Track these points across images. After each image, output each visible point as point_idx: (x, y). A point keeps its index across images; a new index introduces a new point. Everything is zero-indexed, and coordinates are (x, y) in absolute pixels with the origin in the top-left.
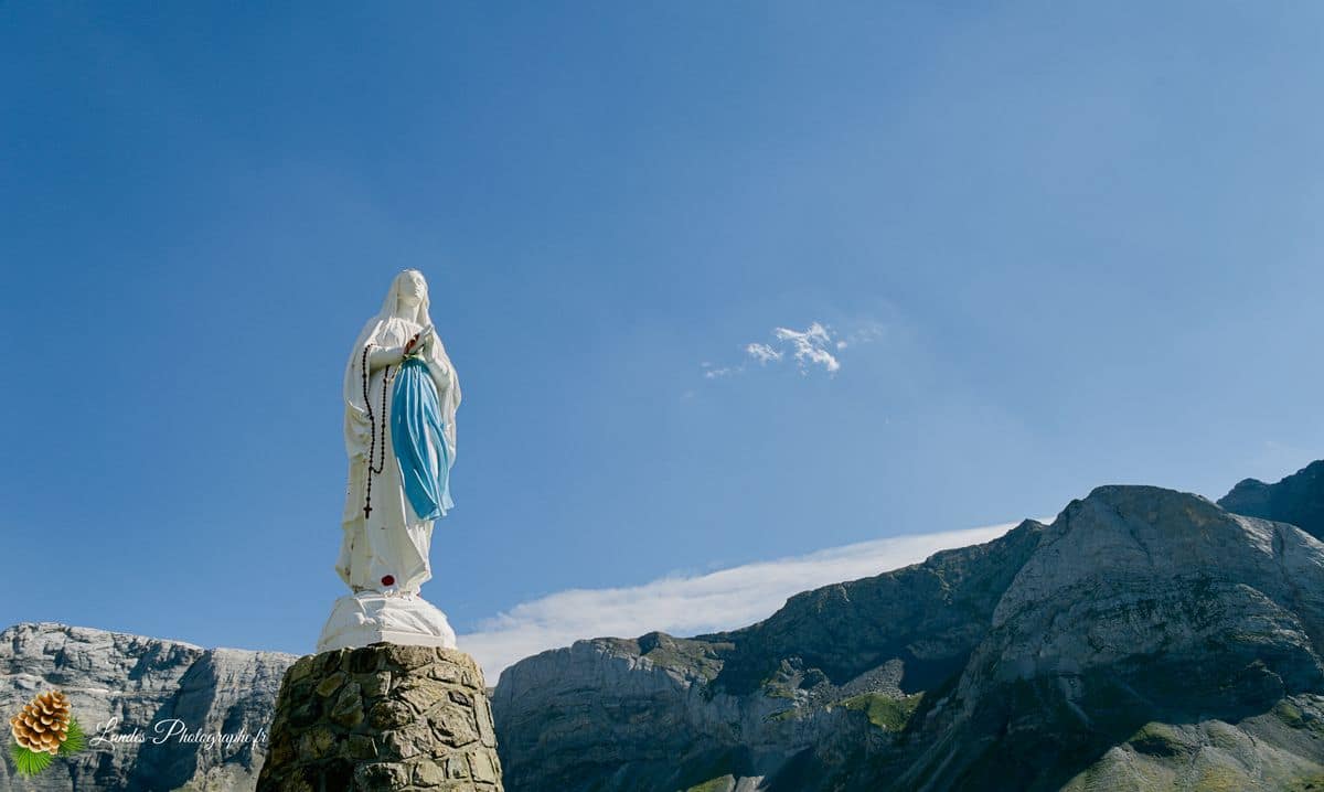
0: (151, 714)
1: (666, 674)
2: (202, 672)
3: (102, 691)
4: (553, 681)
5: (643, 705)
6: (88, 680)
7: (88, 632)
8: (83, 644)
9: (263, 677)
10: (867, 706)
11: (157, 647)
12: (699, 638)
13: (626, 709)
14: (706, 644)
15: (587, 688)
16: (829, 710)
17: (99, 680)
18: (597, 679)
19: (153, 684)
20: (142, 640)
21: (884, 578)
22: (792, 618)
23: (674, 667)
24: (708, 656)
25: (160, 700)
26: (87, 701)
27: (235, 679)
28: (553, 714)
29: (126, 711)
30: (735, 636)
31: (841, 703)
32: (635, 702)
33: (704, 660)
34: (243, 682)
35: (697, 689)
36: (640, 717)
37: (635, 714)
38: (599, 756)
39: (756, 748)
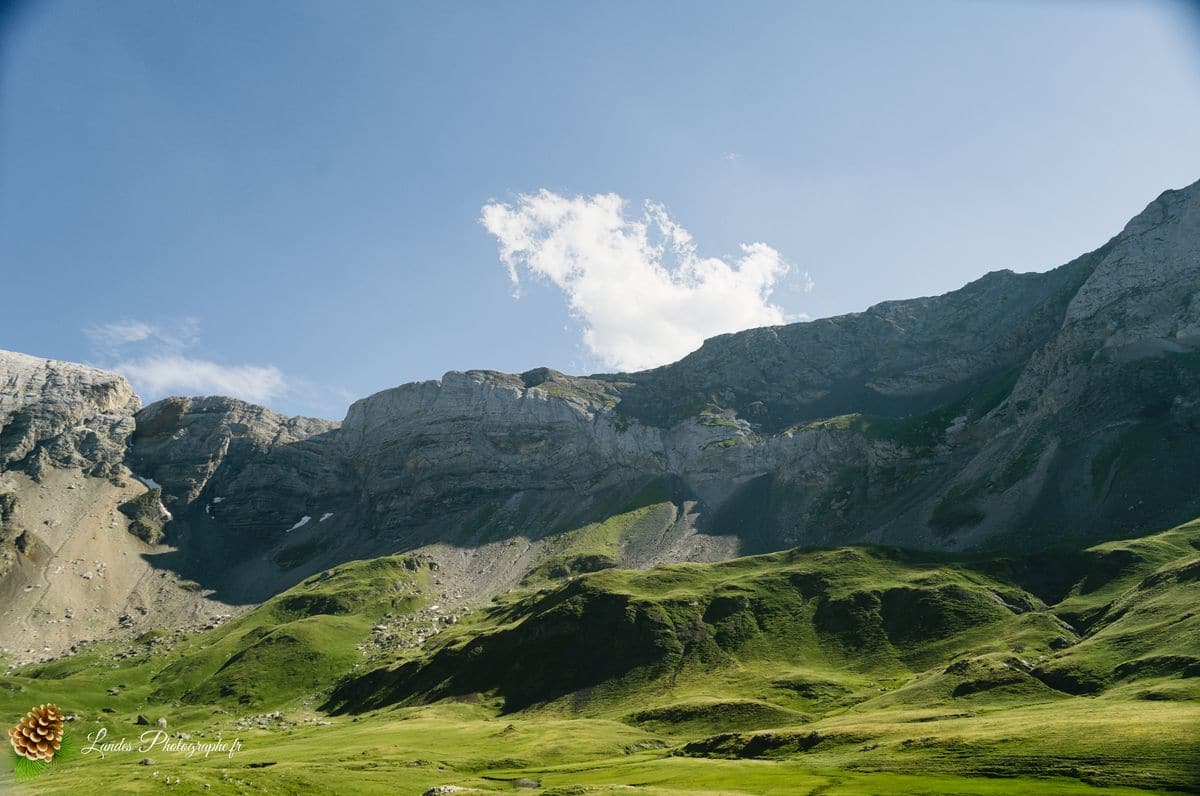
1: (568, 406)
4: (418, 412)
5: (537, 434)
9: (55, 386)
12: (594, 377)
13: (518, 437)
14: (604, 382)
15: (464, 418)
16: (789, 435)
18: (476, 409)
21: (821, 324)
22: (713, 358)
23: (574, 399)
24: (609, 392)
28: (422, 442)
30: (637, 377)
32: (527, 432)
33: (606, 396)
34: (29, 388)
35: (602, 420)
36: (533, 446)
37: (527, 442)
38: (486, 482)
39: (691, 476)
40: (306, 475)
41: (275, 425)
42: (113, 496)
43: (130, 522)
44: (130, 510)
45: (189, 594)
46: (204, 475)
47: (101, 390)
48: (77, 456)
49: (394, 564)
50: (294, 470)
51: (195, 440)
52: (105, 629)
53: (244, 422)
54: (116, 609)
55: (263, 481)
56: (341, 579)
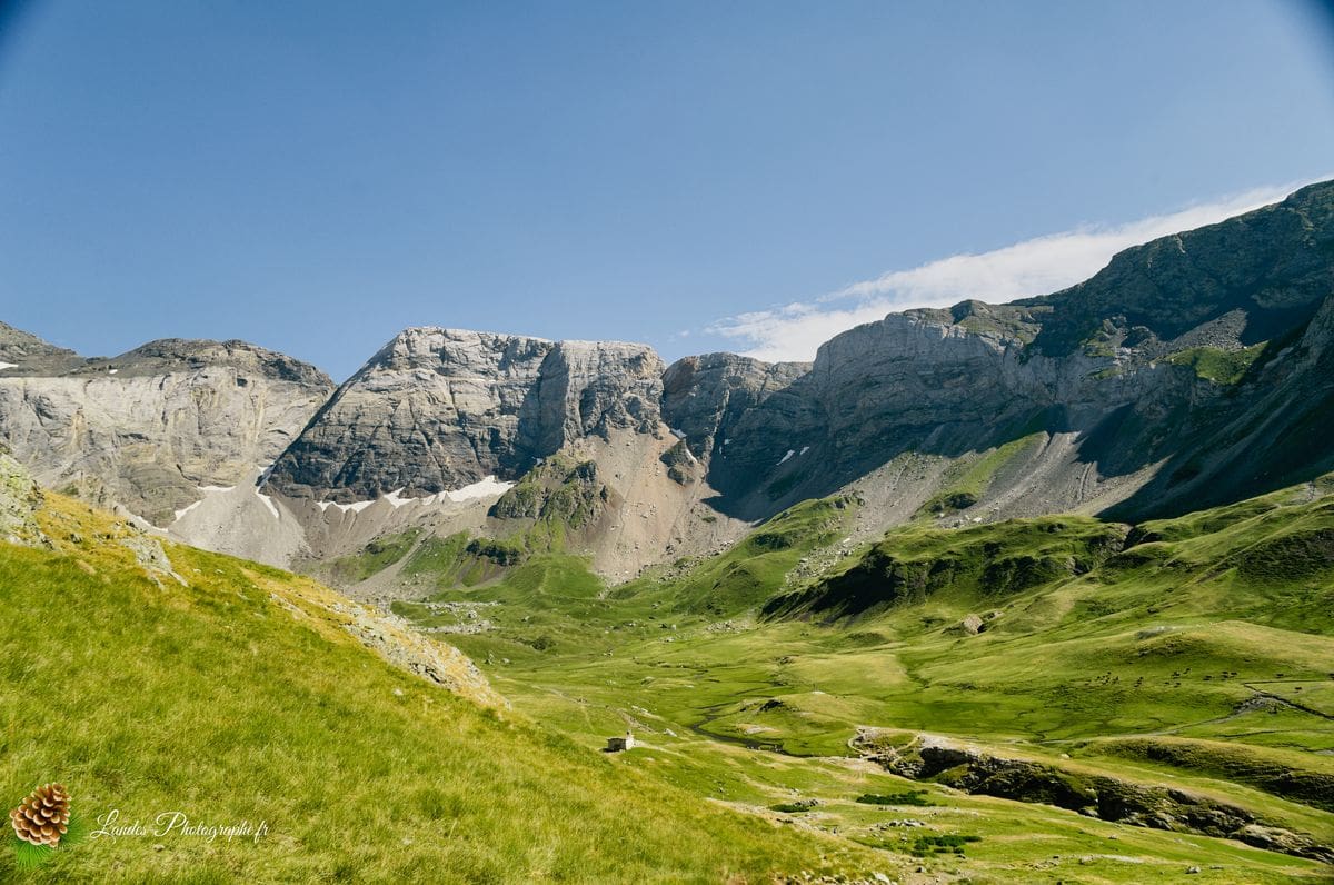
0: (521, 397)
1: (980, 340)
2: (555, 361)
3: (480, 380)
4: (867, 353)
5: (956, 370)
6: (468, 373)
7: (459, 332)
8: (458, 343)
9: (606, 364)
10: (1195, 361)
11: (516, 343)
12: (1015, 303)
13: (942, 375)
14: (1019, 308)
15: (900, 358)
16: (1153, 366)
17: (476, 372)
18: (910, 349)
19: (519, 373)
20: (503, 337)
21: (1228, 224)
22: (1116, 276)
23: (988, 333)
24: (1024, 320)
25: (526, 386)
26: (472, 389)
27: (583, 367)
28: (869, 384)
29: (502, 396)
30: (1054, 299)
31: (1167, 359)
32: (948, 369)
33: (1020, 324)
34: (590, 369)
35: (1012, 353)
36: (954, 381)
37: (949, 379)
38: (914, 419)
39: (1072, 406)
40: (788, 415)
41: (762, 373)
42: (656, 448)
43: (669, 469)
44: (667, 459)
45: (709, 525)
46: (714, 424)
47: (636, 362)
48: (629, 417)
49: (827, 505)
50: (778, 411)
51: (705, 393)
52: (658, 555)
53: (739, 374)
54: (663, 541)
55: (756, 424)
56: (792, 519)
